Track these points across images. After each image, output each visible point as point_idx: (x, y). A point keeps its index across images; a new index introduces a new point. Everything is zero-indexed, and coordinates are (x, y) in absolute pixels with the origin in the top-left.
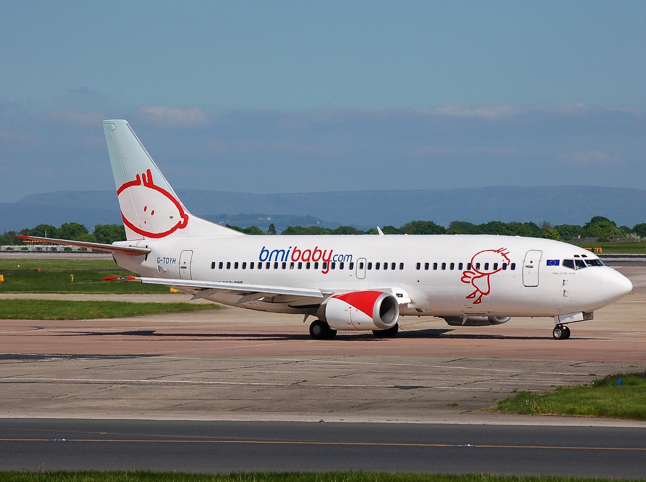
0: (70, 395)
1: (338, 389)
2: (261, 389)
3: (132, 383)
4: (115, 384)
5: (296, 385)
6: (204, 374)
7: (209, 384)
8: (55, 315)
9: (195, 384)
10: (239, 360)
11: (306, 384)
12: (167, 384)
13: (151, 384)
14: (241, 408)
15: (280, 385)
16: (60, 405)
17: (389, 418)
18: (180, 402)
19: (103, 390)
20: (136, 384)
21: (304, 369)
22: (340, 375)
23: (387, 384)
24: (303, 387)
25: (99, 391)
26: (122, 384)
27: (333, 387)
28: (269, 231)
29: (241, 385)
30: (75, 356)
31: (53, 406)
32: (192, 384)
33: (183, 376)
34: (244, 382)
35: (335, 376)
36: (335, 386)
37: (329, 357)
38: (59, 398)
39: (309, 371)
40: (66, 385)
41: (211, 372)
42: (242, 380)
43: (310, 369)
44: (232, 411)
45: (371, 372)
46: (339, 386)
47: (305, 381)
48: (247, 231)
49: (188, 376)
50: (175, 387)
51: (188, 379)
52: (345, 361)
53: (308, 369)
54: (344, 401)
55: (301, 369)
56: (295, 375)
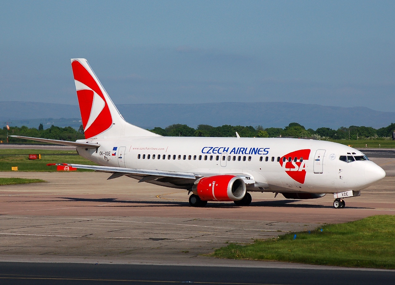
1: (112, 240)
5: (85, 237)
6: (26, 229)
7: (28, 236)
9: (19, 236)
10: (50, 219)
11: (91, 236)
14: (47, 253)
15: (75, 237)
18: (7, 249)
21: (92, 226)
22: (115, 230)
23: (145, 237)
24: (90, 238)
27: (109, 238)
28: (79, 130)
29: (49, 237)
32: (17, 236)
33: (12, 230)
34: (51, 235)
35: (111, 231)
36: (111, 238)
37: (110, 217)
41: (30, 228)
42: (50, 233)
43: (96, 226)
44: (41, 255)
45: (135, 229)
46: (113, 238)
47: (91, 234)
48: (65, 130)
49: (14, 230)
50: (6, 238)
51: (14, 232)
52: (120, 220)
53: (94, 226)
54: (115, 248)
55: (90, 226)
56: (85, 230)
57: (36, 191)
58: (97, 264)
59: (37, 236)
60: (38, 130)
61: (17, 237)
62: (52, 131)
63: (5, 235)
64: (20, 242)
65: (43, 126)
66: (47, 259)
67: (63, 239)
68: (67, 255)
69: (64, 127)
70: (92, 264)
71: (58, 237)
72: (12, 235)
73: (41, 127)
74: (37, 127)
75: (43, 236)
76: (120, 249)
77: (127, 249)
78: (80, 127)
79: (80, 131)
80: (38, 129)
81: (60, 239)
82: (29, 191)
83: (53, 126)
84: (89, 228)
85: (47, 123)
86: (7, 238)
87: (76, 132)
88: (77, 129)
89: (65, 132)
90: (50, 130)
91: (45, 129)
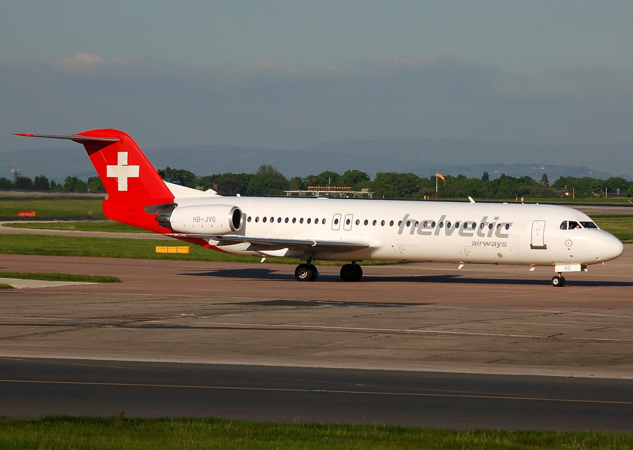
0: (336, 343)
1: (592, 343)
2: (518, 341)
3: (395, 333)
4: (380, 333)
5: (552, 337)
6: (466, 325)
7: (469, 335)
9: (456, 335)
10: (500, 311)
11: (562, 337)
12: (429, 334)
13: (414, 334)
14: (497, 360)
15: (537, 338)
16: (326, 353)
18: (439, 353)
19: (368, 339)
20: (400, 334)
21: (562, 321)
22: (597, 328)
24: (559, 340)
25: (364, 339)
26: (386, 333)
27: (588, 340)
28: (542, 181)
29: (500, 336)
30: (345, 304)
31: (318, 354)
32: (453, 334)
33: (446, 326)
34: (503, 334)
35: (590, 329)
36: (590, 340)
37: (588, 309)
38: (326, 345)
39: (567, 324)
40: (332, 333)
41: (472, 323)
42: (501, 332)
43: (569, 322)
44: (488, 362)
45: (625, 327)
46: (593, 340)
47: (562, 334)
48: (522, 180)
49: (449, 326)
50: (436, 337)
51: (449, 329)
52: (603, 313)
53: (566, 322)
54: (598, 355)
55: (559, 322)
56: (553, 327)
57: (480, 270)
58: (572, 377)
59: (482, 336)
60: (481, 181)
61: (453, 337)
62: (501, 183)
63: (436, 334)
64: (458, 344)
65: (488, 176)
66: (498, 369)
67: (520, 341)
68: (526, 363)
69: (518, 177)
70: (565, 377)
71: (513, 337)
72: (446, 334)
73: (486, 176)
74: (480, 177)
75: (490, 336)
76: (606, 357)
77: (615, 356)
78: (543, 177)
79: (543, 183)
80: (481, 179)
81: (516, 341)
82: (469, 270)
83: (503, 176)
84: (558, 325)
85: (494, 171)
86: (438, 337)
87: (536, 184)
88: (538, 179)
89: (521, 183)
90: (498, 182)
91: (491, 179)
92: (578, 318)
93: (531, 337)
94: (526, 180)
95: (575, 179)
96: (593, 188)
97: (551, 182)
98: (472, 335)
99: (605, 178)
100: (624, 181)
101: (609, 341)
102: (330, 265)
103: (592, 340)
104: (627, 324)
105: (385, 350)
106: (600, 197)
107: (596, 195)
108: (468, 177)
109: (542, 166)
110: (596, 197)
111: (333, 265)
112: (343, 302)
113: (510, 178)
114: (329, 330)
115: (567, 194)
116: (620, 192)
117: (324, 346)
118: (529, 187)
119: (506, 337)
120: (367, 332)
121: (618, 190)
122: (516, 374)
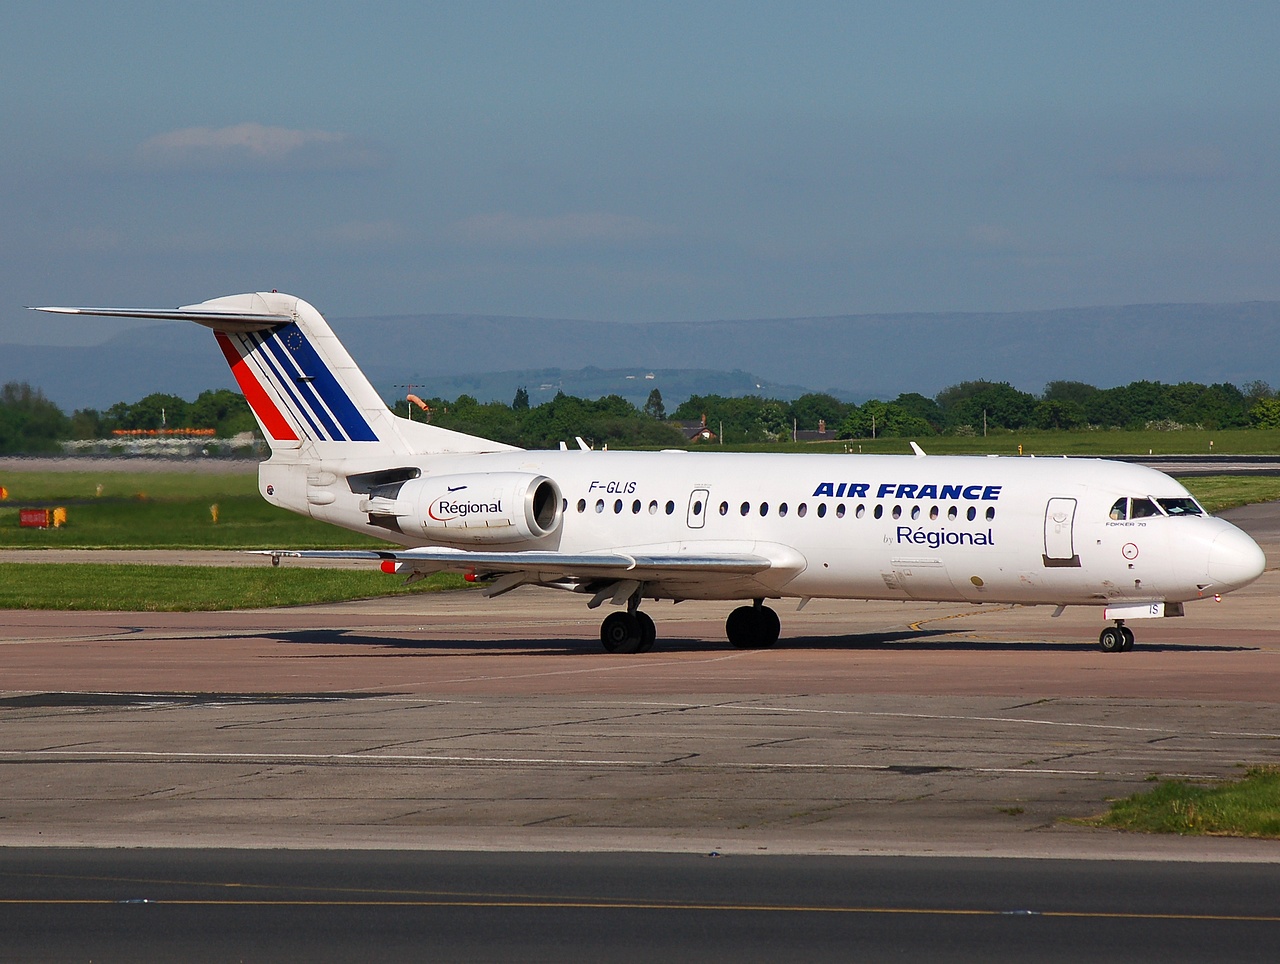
0: (179, 789)
1: (764, 775)
2: (596, 773)
3: (317, 763)
4: (279, 763)
5: (673, 764)
6: (477, 741)
7: (484, 763)
8: (169, 599)
9: (453, 763)
10: (557, 705)
11: (694, 762)
12: (393, 763)
13: (357, 763)
14: (548, 820)
15: (639, 765)
16: (155, 814)
17: (868, 843)
18: (416, 806)
19: (252, 778)
20: (326, 764)
21: (695, 727)
22: (773, 739)
23: (873, 763)
24: (688, 769)
25: (243, 779)
26: (294, 764)
27: (754, 768)
28: (648, 406)
29: (555, 764)
30: (202, 698)
31: (139, 817)
32: (447, 763)
33: (431, 744)
34: (561, 758)
35: (760, 742)
36: (759, 768)
37: (755, 697)
38: (156, 796)
39: (707, 731)
40: (170, 767)
41: (491, 736)
42: (556, 754)
43: (710, 727)
44: (528, 825)
45: (839, 734)
46: (766, 767)
47: (695, 755)
48: (601, 406)
49: (438, 744)
50: (410, 770)
51: (440, 751)
52: (787, 705)
53: (705, 727)
54: (776, 802)
55: (690, 727)
56: (673, 740)
58: (717, 854)
59: (515, 764)
60: (510, 409)
61: (448, 769)
62: (556, 413)
63: (410, 762)
64: (459, 785)
65: (527, 396)
66: (549, 839)
67: (600, 773)
68: (614, 823)
69: (595, 398)
70: (699, 855)
71: (583, 765)
72: (432, 762)
73: (522, 399)
74: (509, 400)
75: (532, 764)
76: (794, 805)
77: (815, 803)
78: (652, 397)
79: (652, 410)
80: (511, 405)
81: (592, 773)
83: (560, 396)
84: (686, 735)
85: (539, 387)
86: (414, 771)
87: (636, 413)
88: (639, 402)
89: (602, 413)
90: (550, 410)
91: (533, 404)
92: (730, 718)
93: (624, 765)
94: (613, 405)
95: (725, 401)
96: (765, 419)
97: (671, 407)
98: (491, 764)
99: (791, 397)
100: (834, 403)
101: (802, 768)
102: (164, 610)
103: (762, 768)
104: (839, 729)
105: (293, 802)
106: (780, 439)
107: (771, 435)
108: (481, 402)
109: (648, 372)
110: (773, 441)
111: (174, 610)
112: (194, 694)
113: (578, 401)
114: (163, 760)
115: (707, 435)
116: (826, 429)
117: (150, 797)
118: (620, 421)
119: (568, 765)
120: (250, 763)
121: (821, 422)
122: (590, 849)
